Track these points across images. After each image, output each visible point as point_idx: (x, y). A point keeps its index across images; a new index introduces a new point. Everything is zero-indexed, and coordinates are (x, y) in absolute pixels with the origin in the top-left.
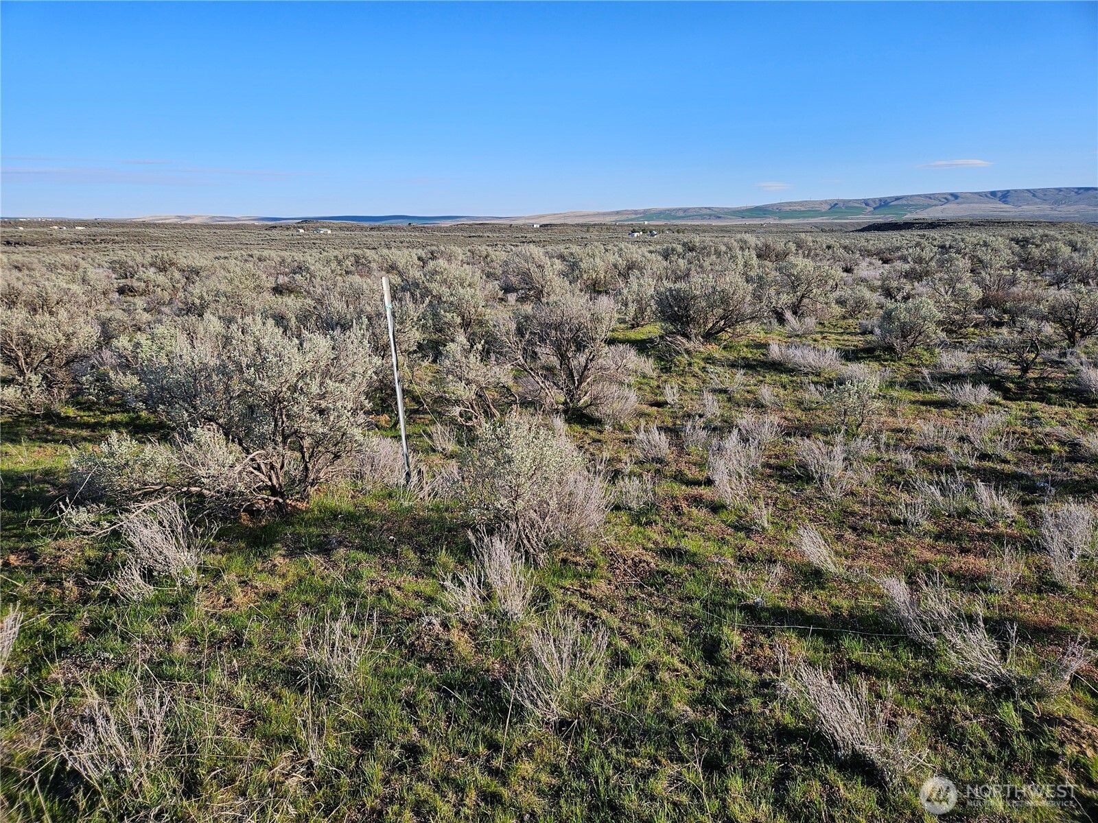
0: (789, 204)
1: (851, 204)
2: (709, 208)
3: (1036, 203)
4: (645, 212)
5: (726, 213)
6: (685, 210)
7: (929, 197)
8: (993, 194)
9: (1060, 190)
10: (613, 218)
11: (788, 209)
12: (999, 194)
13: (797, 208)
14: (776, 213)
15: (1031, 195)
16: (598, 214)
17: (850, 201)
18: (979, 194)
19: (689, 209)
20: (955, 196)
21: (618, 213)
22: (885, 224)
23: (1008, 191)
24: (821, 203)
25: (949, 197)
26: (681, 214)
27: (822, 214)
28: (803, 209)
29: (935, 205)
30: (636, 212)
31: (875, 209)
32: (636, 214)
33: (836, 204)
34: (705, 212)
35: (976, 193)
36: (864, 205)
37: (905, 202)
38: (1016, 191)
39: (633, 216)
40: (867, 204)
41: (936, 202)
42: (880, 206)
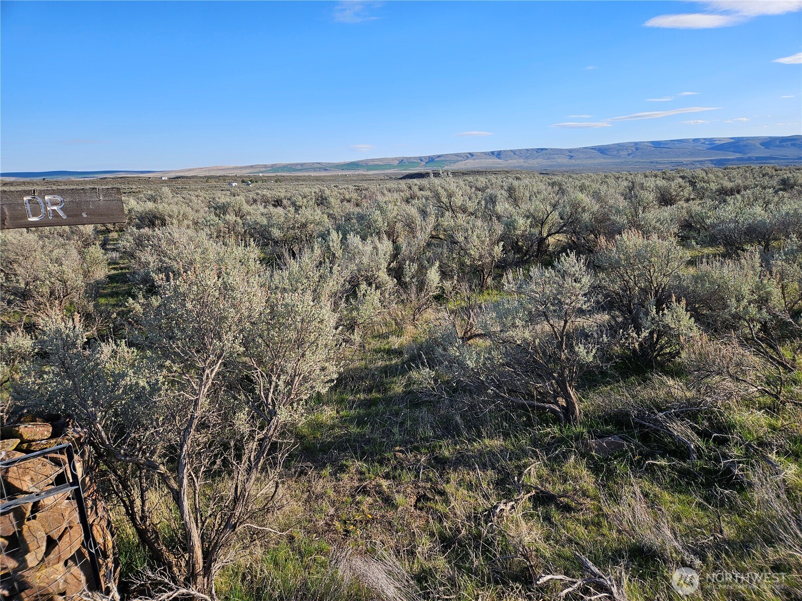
0: (373, 160)
1: (412, 160)
2: (319, 163)
3: (516, 159)
4: (273, 166)
5: (331, 167)
6: (302, 165)
7: (457, 155)
8: (493, 153)
9: (528, 150)
10: (248, 171)
11: (372, 163)
12: (496, 153)
13: (378, 163)
14: (364, 166)
15: (513, 153)
16: (237, 168)
17: (410, 158)
18: (485, 153)
19: (305, 164)
20: (472, 155)
21: (251, 167)
22: (415, 174)
23: (500, 151)
24: (393, 159)
25: (468, 155)
26: (299, 167)
27: (394, 167)
28: (382, 163)
29: (461, 161)
30: (265, 166)
31: (426, 163)
32: (266, 168)
33: (402, 160)
34: (316, 166)
35: (483, 153)
36: (419, 161)
37: (443, 159)
38: (504, 151)
39: (264, 169)
40: (421, 160)
41: (462, 159)
42: (429, 161)
